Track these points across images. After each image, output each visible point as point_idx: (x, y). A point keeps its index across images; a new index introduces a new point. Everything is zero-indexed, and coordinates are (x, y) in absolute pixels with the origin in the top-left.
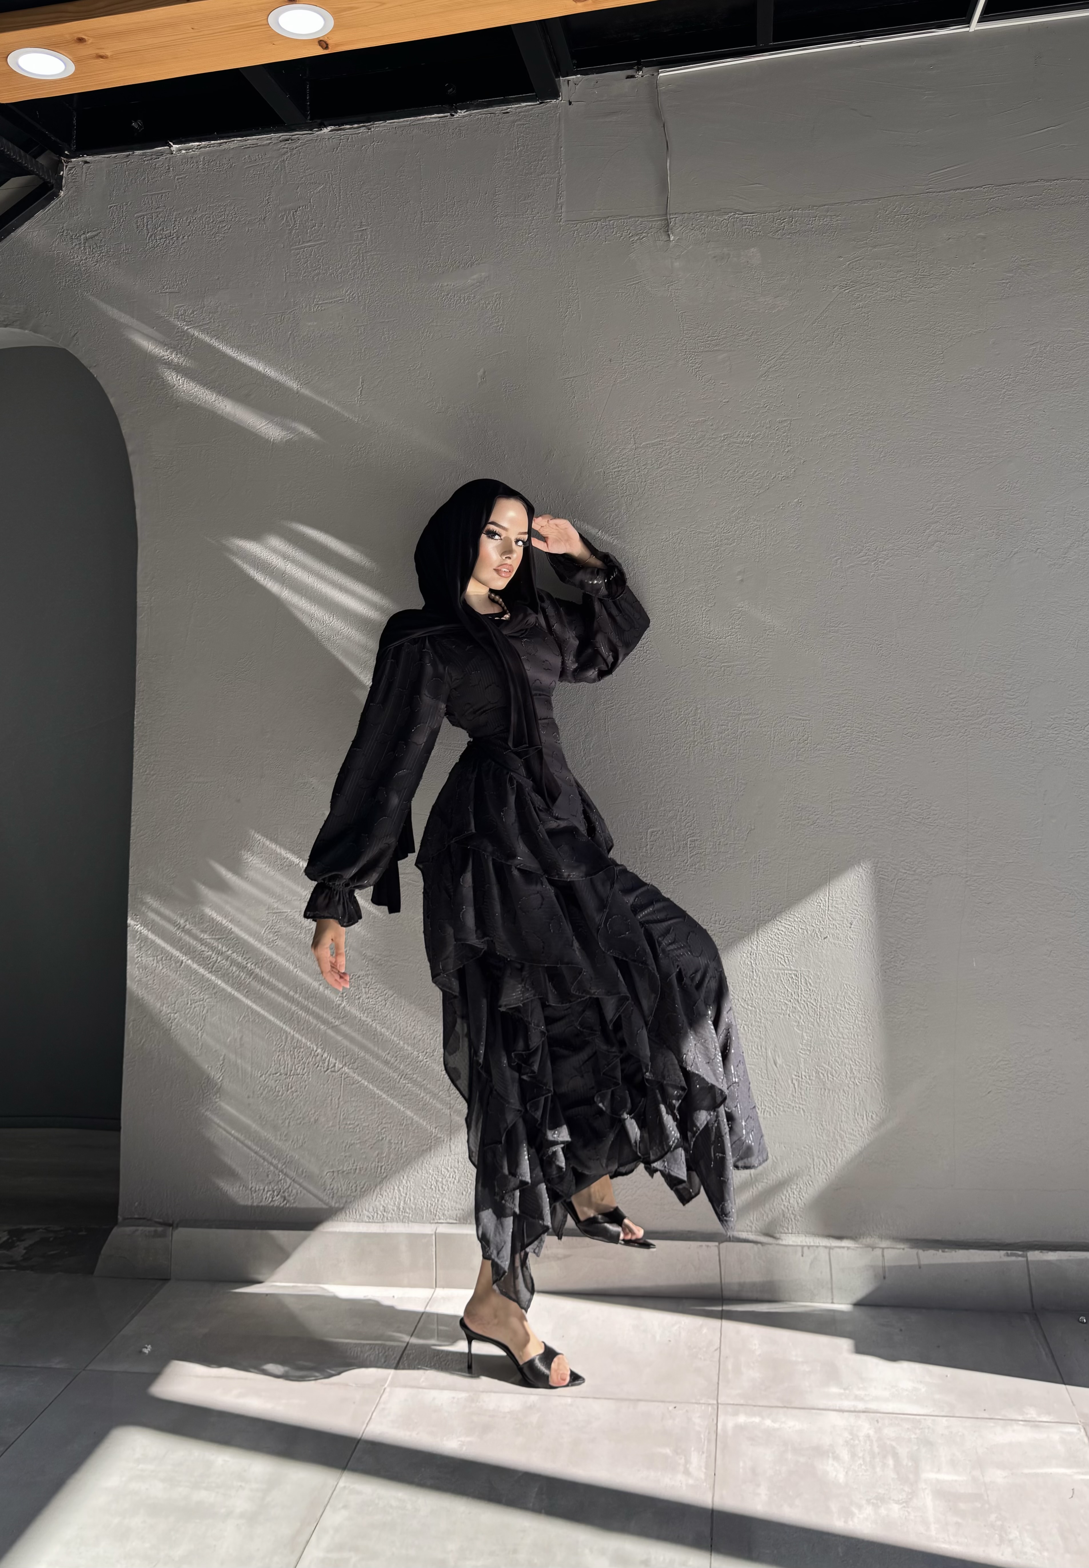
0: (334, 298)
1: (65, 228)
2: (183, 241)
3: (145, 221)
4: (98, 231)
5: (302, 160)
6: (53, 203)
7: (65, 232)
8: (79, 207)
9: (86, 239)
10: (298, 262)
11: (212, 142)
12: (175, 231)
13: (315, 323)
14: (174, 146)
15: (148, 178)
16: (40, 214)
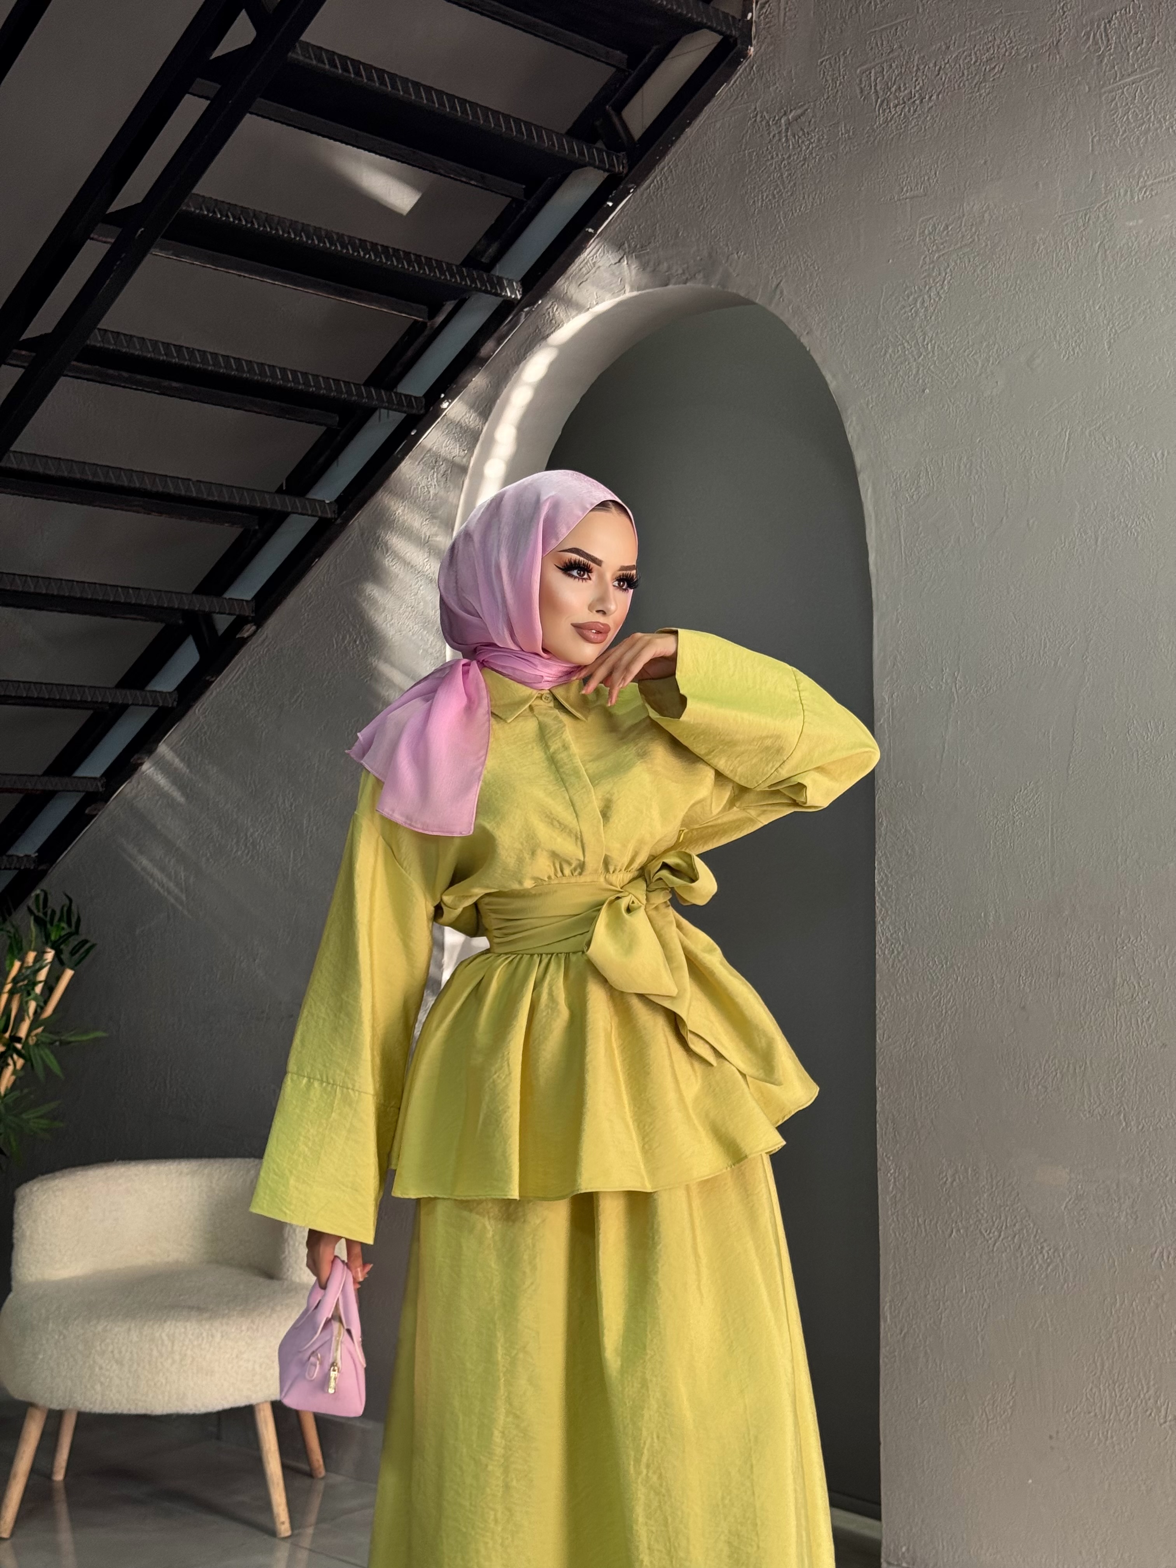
1: (758, 109)
2: (930, 105)
3: (872, 78)
4: (805, 107)
6: (741, 69)
8: (775, 70)
9: (788, 124)
12: (918, 88)
16: (723, 91)
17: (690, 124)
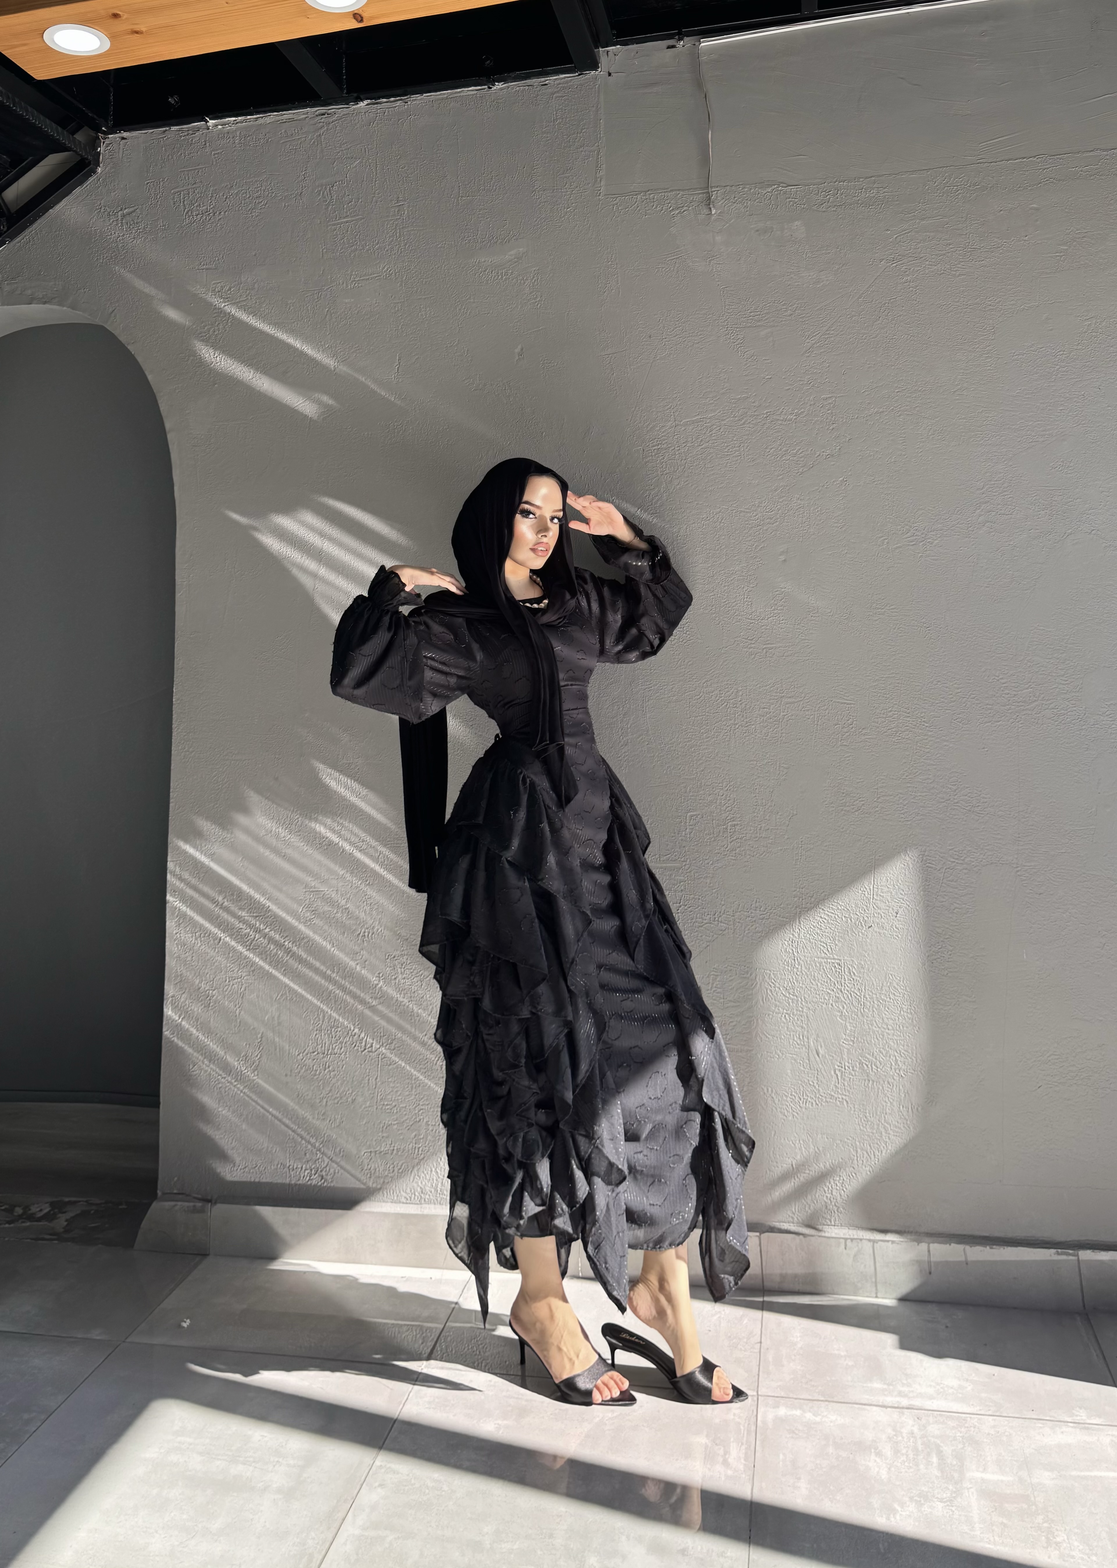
0: (371, 274)
1: (102, 204)
2: (220, 217)
3: (182, 198)
4: (136, 208)
5: (338, 135)
6: (91, 179)
7: (103, 208)
8: (116, 184)
9: (124, 216)
10: (335, 238)
11: (249, 117)
12: (212, 206)
13: (352, 300)
14: (210, 121)
15: (185, 153)
16: (78, 191)
17: (53, 207)
